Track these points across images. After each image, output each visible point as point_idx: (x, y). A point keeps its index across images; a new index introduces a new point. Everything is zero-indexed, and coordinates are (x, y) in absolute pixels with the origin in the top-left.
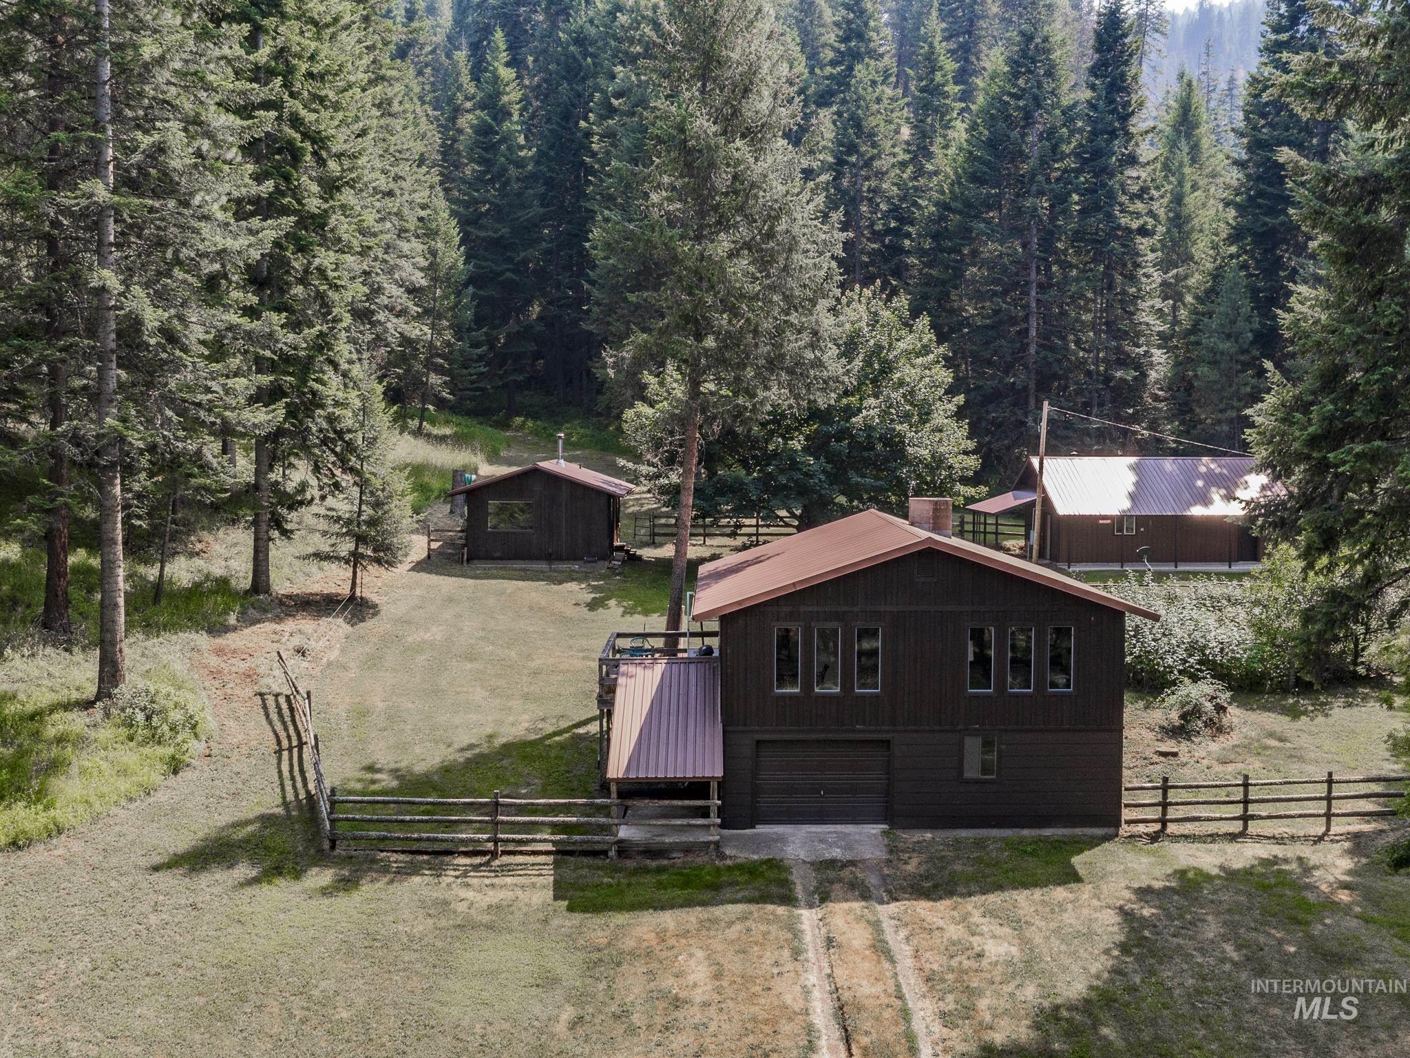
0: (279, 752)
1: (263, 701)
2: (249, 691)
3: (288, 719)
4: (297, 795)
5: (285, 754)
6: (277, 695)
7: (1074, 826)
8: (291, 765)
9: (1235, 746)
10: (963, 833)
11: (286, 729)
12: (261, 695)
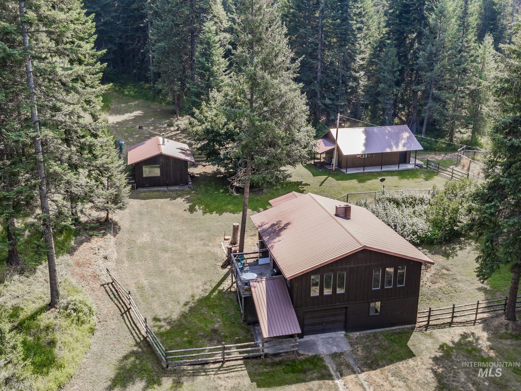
0: (122, 315)
1: (105, 288)
2: (98, 285)
3: (117, 297)
4: (140, 339)
5: (124, 315)
6: (108, 284)
7: (402, 325)
8: (129, 321)
9: (434, 274)
10: (369, 331)
11: (120, 303)
12: (103, 285)
